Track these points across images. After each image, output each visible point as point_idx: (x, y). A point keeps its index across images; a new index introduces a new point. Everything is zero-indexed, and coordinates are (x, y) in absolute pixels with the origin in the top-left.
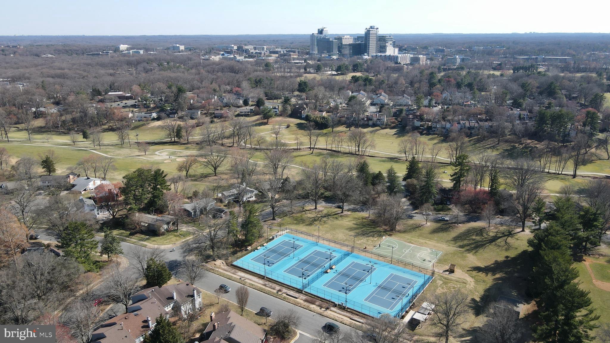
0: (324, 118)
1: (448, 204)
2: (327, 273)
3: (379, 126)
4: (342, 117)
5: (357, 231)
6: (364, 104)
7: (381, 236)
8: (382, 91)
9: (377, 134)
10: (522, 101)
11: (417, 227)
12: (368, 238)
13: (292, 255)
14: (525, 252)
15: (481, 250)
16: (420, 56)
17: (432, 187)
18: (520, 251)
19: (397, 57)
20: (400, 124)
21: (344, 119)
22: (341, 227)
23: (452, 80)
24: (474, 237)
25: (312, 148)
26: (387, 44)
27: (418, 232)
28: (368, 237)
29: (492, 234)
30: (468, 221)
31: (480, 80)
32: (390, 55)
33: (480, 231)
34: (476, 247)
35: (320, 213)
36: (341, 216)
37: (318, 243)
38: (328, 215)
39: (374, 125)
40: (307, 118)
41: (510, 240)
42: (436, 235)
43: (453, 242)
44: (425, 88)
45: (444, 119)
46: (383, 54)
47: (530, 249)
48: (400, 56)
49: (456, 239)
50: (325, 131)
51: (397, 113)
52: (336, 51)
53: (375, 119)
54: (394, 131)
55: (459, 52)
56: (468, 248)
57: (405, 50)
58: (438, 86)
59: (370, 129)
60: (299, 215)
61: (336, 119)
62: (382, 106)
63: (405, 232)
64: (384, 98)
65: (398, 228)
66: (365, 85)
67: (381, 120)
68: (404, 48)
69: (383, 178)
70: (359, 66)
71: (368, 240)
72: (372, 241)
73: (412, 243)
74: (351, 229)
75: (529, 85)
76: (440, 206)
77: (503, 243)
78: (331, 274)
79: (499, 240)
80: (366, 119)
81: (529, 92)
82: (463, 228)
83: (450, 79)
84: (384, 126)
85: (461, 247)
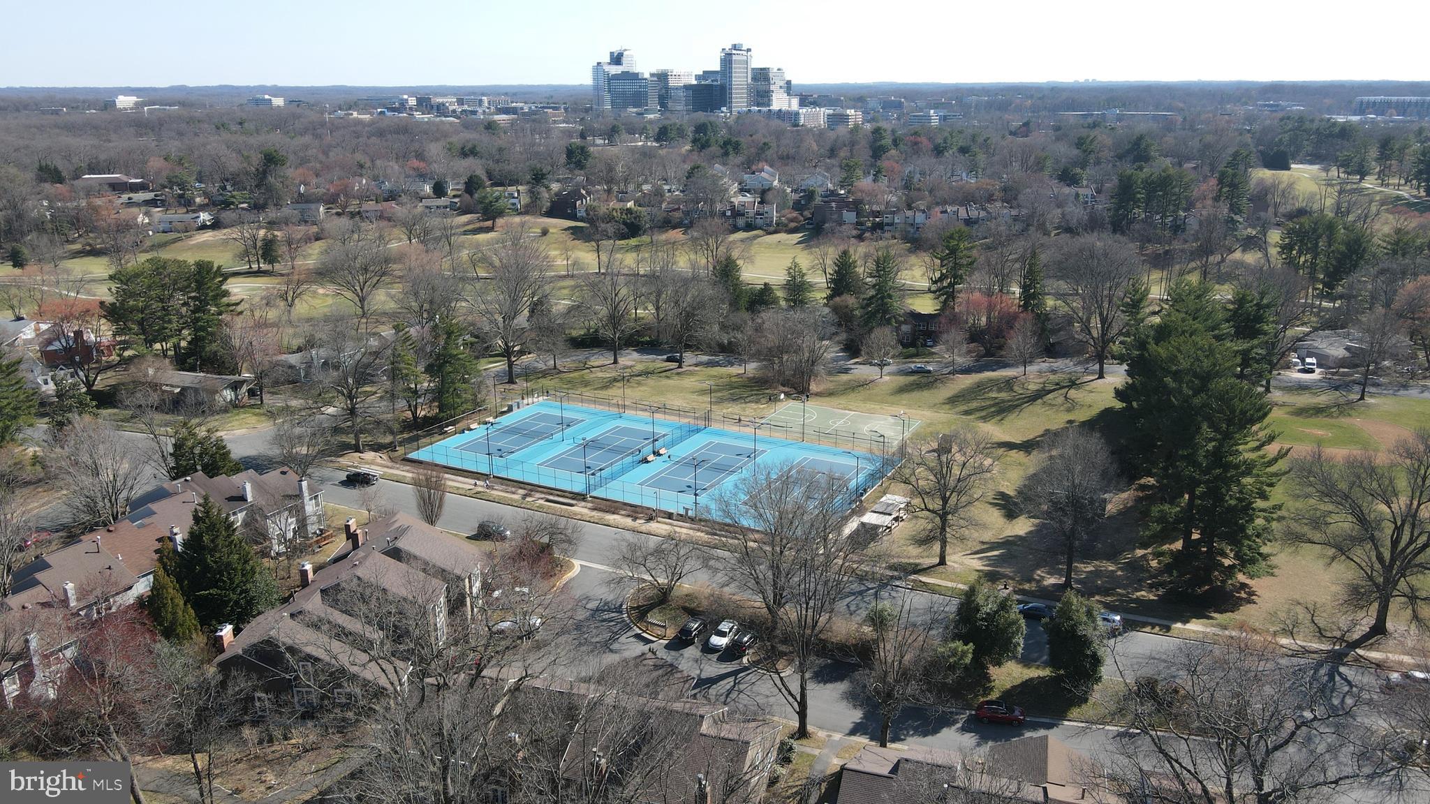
0: (629, 211)
1: (929, 344)
2: (648, 462)
3: (760, 228)
4: (674, 210)
5: (719, 394)
6: (727, 190)
8: (764, 163)
9: (759, 243)
10: (1078, 170)
11: (863, 385)
12: (744, 405)
13: (558, 436)
14: (1107, 413)
15: (1012, 417)
16: (848, 112)
17: (890, 297)
18: (1095, 411)
19: (797, 114)
20: (808, 224)
21: (677, 215)
22: (682, 390)
23: (923, 140)
24: (994, 395)
25: (603, 274)
26: (772, 88)
27: (863, 393)
28: (746, 403)
29: (1033, 387)
30: (980, 370)
31: (985, 141)
32: (780, 110)
33: (1008, 384)
34: (1001, 410)
35: (629, 370)
36: (678, 374)
37: (623, 415)
38: (647, 373)
39: (749, 227)
40: (592, 218)
41: (1073, 393)
42: (905, 396)
43: (948, 406)
44: (864, 155)
45: (910, 207)
46: (764, 109)
47: (1119, 405)
48: (803, 111)
49: (953, 401)
50: (633, 242)
51: (803, 202)
52: (653, 103)
53: (751, 212)
54: (797, 237)
55: (936, 106)
56: (983, 413)
57: (811, 103)
58: (893, 152)
59: (740, 235)
60: (576, 374)
61: (660, 215)
62: (764, 194)
63: (831, 394)
64: (770, 176)
65: (813, 387)
66: (726, 154)
67: (766, 215)
68: (811, 99)
69: (775, 301)
70: (710, 127)
71: (744, 410)
72: (755, 409)
73: (850, 410)
74: (702, 392)
75: (1092, 141)
76: (912, 350)
77: (1061, 400)
78: (657, 466)
79: (1050, 396)
80: (729, 213)
81: (1092, 156)
82: (967, 381)
83: (919, 139)
84: (772, 229)
85: (967, 413)
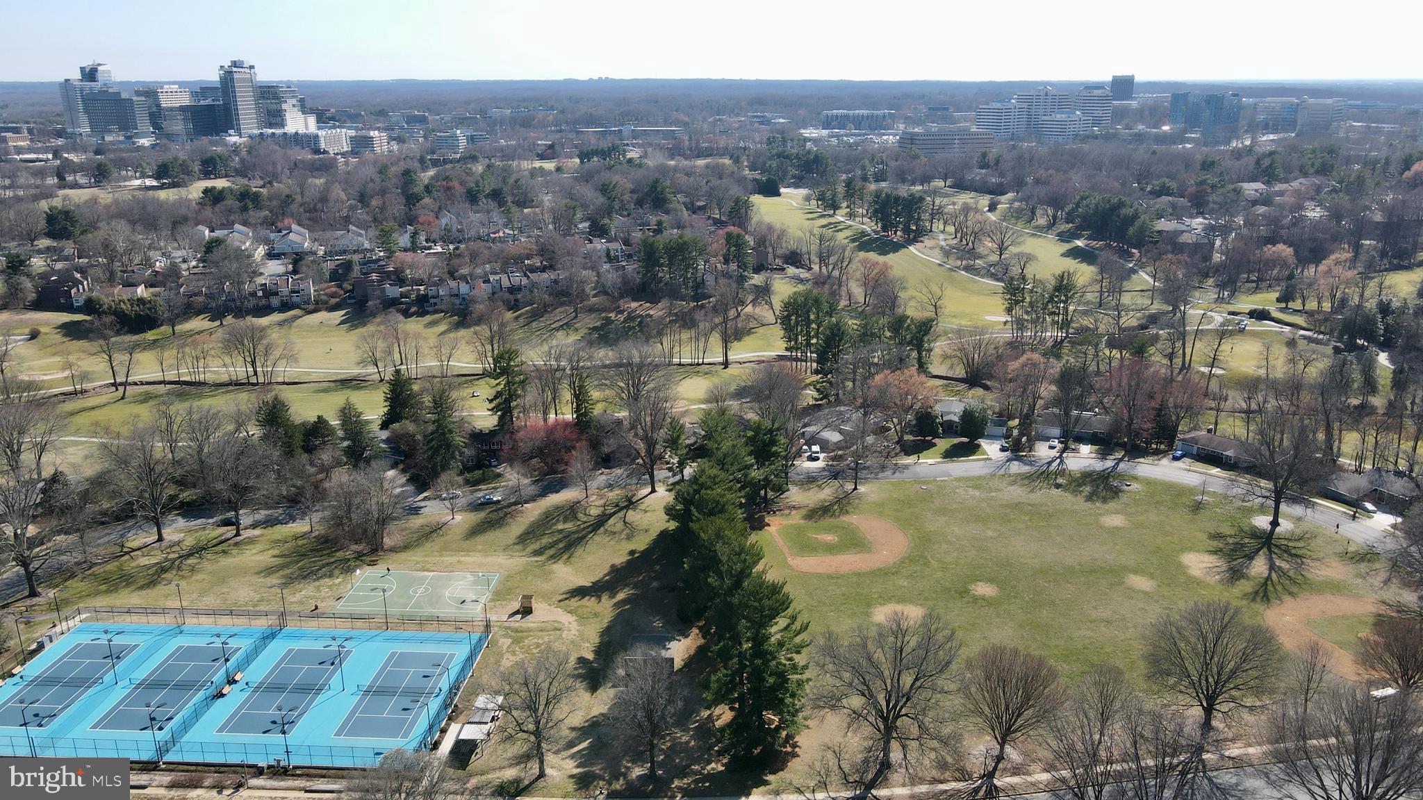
0: (141, 301)
1: (494, 464)
2: (223, 695)
3: (298, 307)
4: (195, 295)
5: (287, 571)
6: (249, 256)
7: (350, 570)
8: (291, 220)
9: (300, 327)
10: (606, 221)
11: (433, 531)
12: (317, 583)
13: (109, 678)
14: (664, 534)
15: (579, 551)
16: (371, 133)
17: (451, 432)
18: (654, 534)
19: (316, 137)
20: (350, 297)
21: (201, 299)
22: (242, 571)
23: (455, 184)
24: (560, 526)
25: (121, 384)
26: (284, 106)
27: (437, 542)
28: (318, 579)
29: (594, 512)
30: (543, 493)
31: (516, 182)
32: (297, 133)
33: (571, 511)
34: (569, 545)
35: (176, 548)
36: (236, 544)
37: (183, 628)
38: (199, 550)
39: (285, 307)
40: (90, 306)
41: (632, 515)
42: (480, 539)
43: (517, 547)
44: (397, 206)
45: (452, 274)
46: (278, 131)
47: (673, 525)
48: (321, 133)
49: (523, 539)
50: (150, 335)
51: (340, 271)
52: (144, 125)
53: (285, 291)
54: (338, 315)
55: (461, 122)
56: (552, 552)
57: (333, 119)
58: (427, 200)
59: (276, 317)
60: (111, 567)
61: (180, 301)
62: (298, 259)
63: (405, 547)
64: (300, 238)
65: (388, 542)
66: (245, 209)
67: (302, 293)
68: (328, 114)
69: (332, 431)
70: (218, 161)
71: (318, 588)
72: (330, 587)
73: (428, 570)
74: (269, 571)
75: (614, 187)
76: (478, 473)
77: (620, 525)
78: (235, 697)
79: (611, 521)
80: (260, 294)
81: (617, 201)
82: (533, 511)
83: (451, 184)
84: (311, 307)
85: (537, 553)
